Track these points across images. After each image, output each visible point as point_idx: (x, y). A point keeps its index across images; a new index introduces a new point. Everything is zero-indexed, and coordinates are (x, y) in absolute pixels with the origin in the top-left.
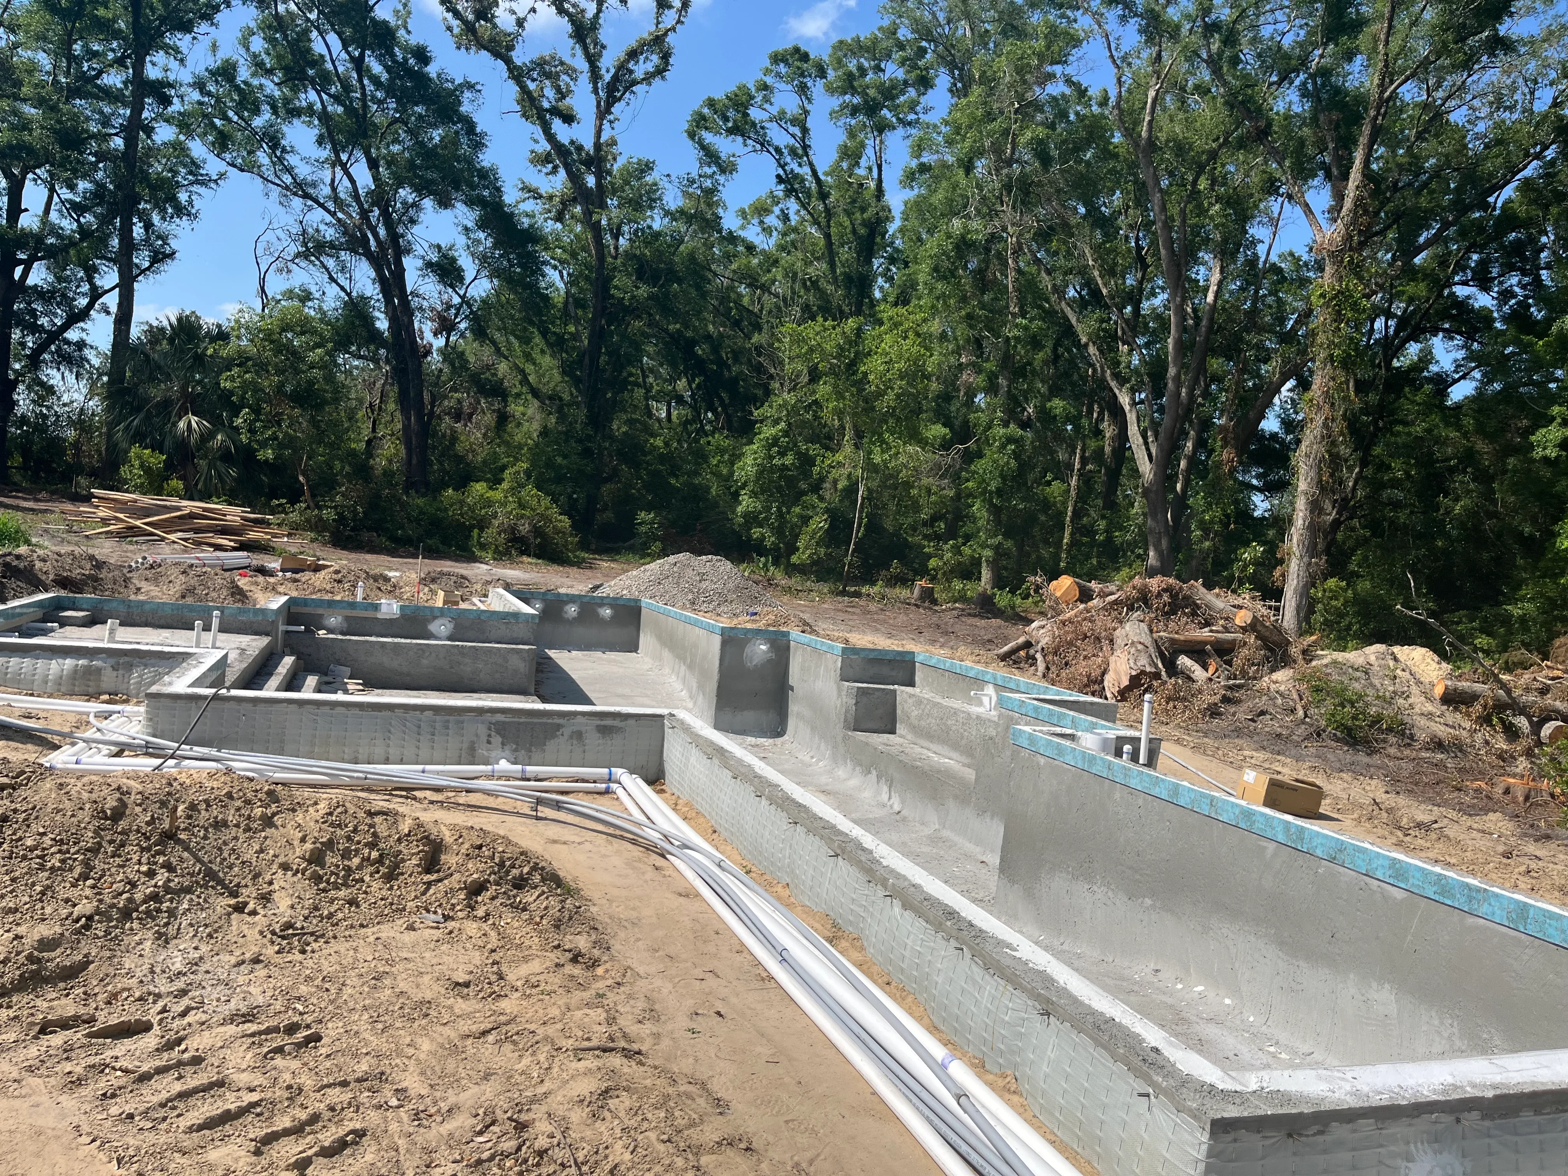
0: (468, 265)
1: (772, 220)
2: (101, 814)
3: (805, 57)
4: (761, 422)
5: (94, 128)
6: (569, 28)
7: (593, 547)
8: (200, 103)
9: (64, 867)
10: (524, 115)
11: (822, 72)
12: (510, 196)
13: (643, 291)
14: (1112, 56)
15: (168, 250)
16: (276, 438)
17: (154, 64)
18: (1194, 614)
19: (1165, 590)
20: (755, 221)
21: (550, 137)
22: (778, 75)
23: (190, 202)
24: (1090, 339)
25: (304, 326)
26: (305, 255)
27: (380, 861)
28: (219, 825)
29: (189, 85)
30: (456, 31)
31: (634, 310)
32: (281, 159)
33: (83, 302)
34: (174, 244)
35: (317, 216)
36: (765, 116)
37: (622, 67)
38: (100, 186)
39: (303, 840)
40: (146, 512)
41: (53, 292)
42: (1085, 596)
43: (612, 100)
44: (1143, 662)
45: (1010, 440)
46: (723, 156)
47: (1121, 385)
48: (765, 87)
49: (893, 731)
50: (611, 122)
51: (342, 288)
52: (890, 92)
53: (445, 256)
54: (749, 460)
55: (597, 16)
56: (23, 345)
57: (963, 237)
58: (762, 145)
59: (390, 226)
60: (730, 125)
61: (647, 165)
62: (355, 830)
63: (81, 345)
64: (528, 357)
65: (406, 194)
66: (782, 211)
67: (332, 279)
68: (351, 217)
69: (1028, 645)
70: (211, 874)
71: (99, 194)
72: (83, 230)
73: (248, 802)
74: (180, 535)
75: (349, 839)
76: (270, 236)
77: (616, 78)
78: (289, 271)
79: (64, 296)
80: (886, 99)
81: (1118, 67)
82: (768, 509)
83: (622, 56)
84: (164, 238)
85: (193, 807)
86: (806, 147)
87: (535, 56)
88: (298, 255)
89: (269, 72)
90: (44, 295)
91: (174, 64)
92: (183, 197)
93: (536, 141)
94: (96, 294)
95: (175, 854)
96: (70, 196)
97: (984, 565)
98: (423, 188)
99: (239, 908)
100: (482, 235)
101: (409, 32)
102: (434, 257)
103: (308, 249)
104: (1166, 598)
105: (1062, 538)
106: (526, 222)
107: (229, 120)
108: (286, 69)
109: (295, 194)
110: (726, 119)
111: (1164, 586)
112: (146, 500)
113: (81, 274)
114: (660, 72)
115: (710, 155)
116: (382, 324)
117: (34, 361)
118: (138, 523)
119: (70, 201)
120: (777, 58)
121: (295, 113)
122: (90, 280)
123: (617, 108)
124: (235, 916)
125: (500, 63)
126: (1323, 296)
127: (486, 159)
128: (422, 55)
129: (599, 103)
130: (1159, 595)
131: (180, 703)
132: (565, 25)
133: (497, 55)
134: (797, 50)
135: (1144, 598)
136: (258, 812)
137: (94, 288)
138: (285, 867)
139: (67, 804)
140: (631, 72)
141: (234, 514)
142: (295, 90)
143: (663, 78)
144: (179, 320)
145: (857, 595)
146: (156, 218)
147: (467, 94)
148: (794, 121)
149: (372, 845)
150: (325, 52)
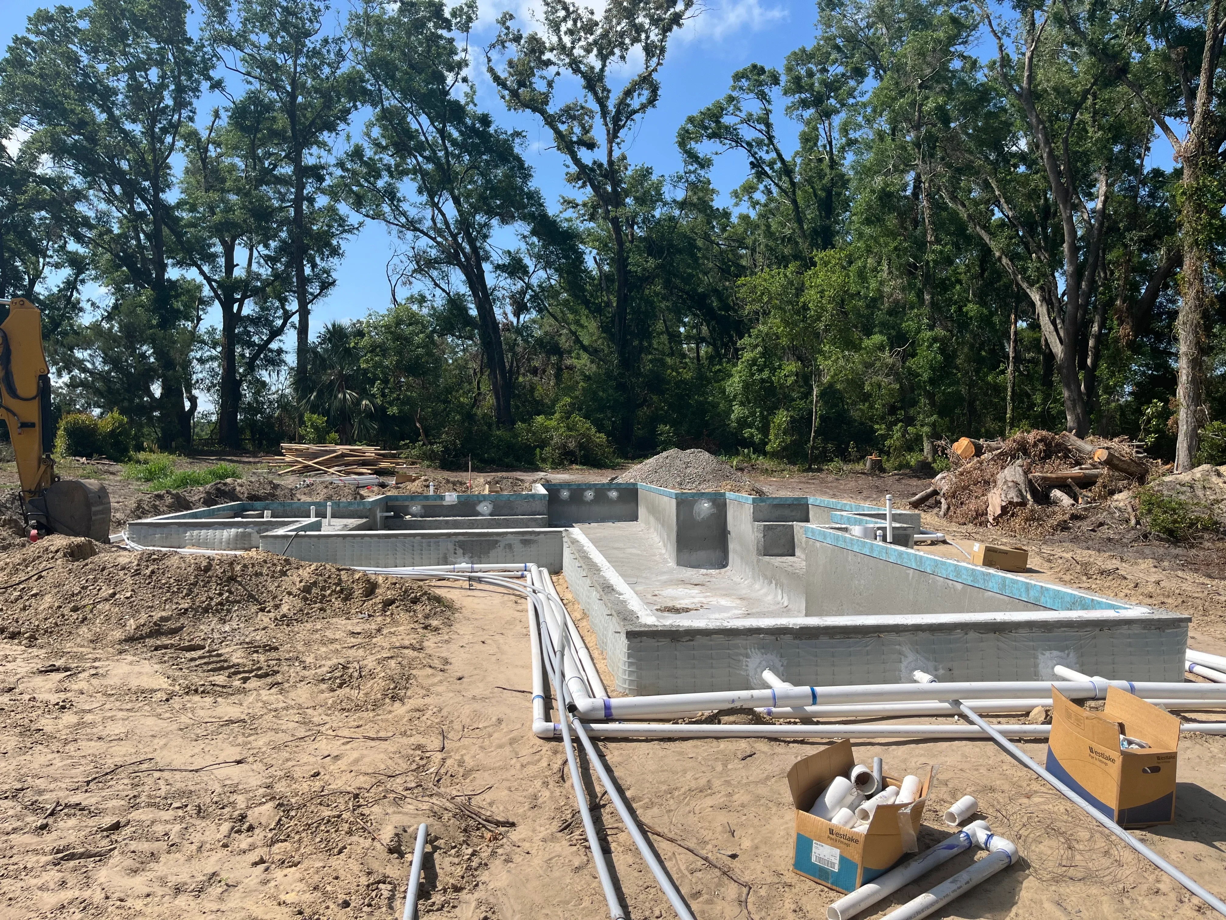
0: (528, 261)
1: (759, 196)
2: (198, 568)
3: (762, 71)
4: (743, 349)
5: (276, 204)
6: (583, 82)
7: (630, 455)
8: (342, 177)
9: (179, 591)
10: (559, 149)
11: (775, 80)
12: (553, 208)
13: (651, 263)
14: (993, 31)
15: (331, 280)
16: (399, 399)
17: (311, 155)
18: (1066, 457)
19: (1040, 441)
20: (746, 198)
21: (577, 161)
22: (741, 88)
23: (339, 245)
24: (1003, 253)
25: (414, 320)
26: (419, 270)
27: (342, 591)
28: (257, 574)
29: (334, 166)
30: (507, 98)
31: (648, 278)
32: (397, 207)
33: (279, 322)
34: (334, 275)
35: (424, 242)
36: (737, 120)
37: (622, 104)
38: (283, 241)
39: (301, 582)
40: (315, 455)
41: (259, 318)
42: (979, 451)
43: (617, 128)
44: (1013, 496)
45: (935, 340)
46: (701, 156)
47: (1031, 285)
48: (731, 99)
49: (793, 555)
50: (618, 144)
51: (444, 290)
52: (833, 86)
53: (513, 259)
54: (736, 379)
55: (602, 70)
56: (243, 356)
57: (883, 189)
58: (737, 142)
59: (472, 242)
60: (710, 131)
61: (647, 171)
62: (329, 577)
63: (280, 351)
64: (578, 323)
65: (480, 218)
66: (766, 186)
67: (437, 285)
68: (446, 240)
69: (935, 493)
70: (251, 596)
71: (283, 248)
72: (276, 275)
73: (274, 565)
74: (336, 468)
75: (325, 581)
76: (396, 260)
77: (618, 112)
78: (411, 283)
79: (267, 319)
80: (831, 90)
81: (999, 39)
82: (753, 414)
83: (621, 95)
84: (327, 272)
85: (245, 566)
86: (771, 138)
87: (562, 106)
88: (415, 271)
89: (385, 148)
90: (254, 321)
91: (323, 153)
92: (334, 242)
93: (568, 167)
94: (287, 316)
95: (234, 587)
96: (266, 252)
97: (925, 439)
98: (491, 213)
99: (262, 610)
100: (535, 239)
101: (475, 105)
102: (506, 261)
103: (419, 267)
104: (1041, 446)
105: (1006, 413)
106: (565, 225)
107: (362, 186)
108: (395, 145)
109: (408, 229)
110: (706, 128)
111: (1039, 437)
112: (314, 448)
113: (277, 304)
114: (652, 101)
115: (692, 157)
116: (473, 312)
117: (251, 367)
118: (310, 463)
119: (266, 256)
120: (738, 77)
121: (405, 172)
122: (283, 307)
123: (622, 133)
124: (260, 614)
125: (537, 114)
126: (1184, 193)
127: (533, 185)
128: (485, 120)
129: (608, 131)
130: (1035, 445)
131: (278, 541)
132: (579, 80)
133: (535, 110)
134: (755, 66)
135: (1023, 448)
136: (279, 568)
137: (286, 312)
138: (289, 593)
139: (183, 565)
140: (629, 105)
141: (370, 452)
142: (403, 158)
143: (654, 106)
144: (334, 326)
145: (820, 470)
146: (318, 260)
147: (517, 140)
148: (760, 120)
149: (337, 584)
150: (418, 127)
